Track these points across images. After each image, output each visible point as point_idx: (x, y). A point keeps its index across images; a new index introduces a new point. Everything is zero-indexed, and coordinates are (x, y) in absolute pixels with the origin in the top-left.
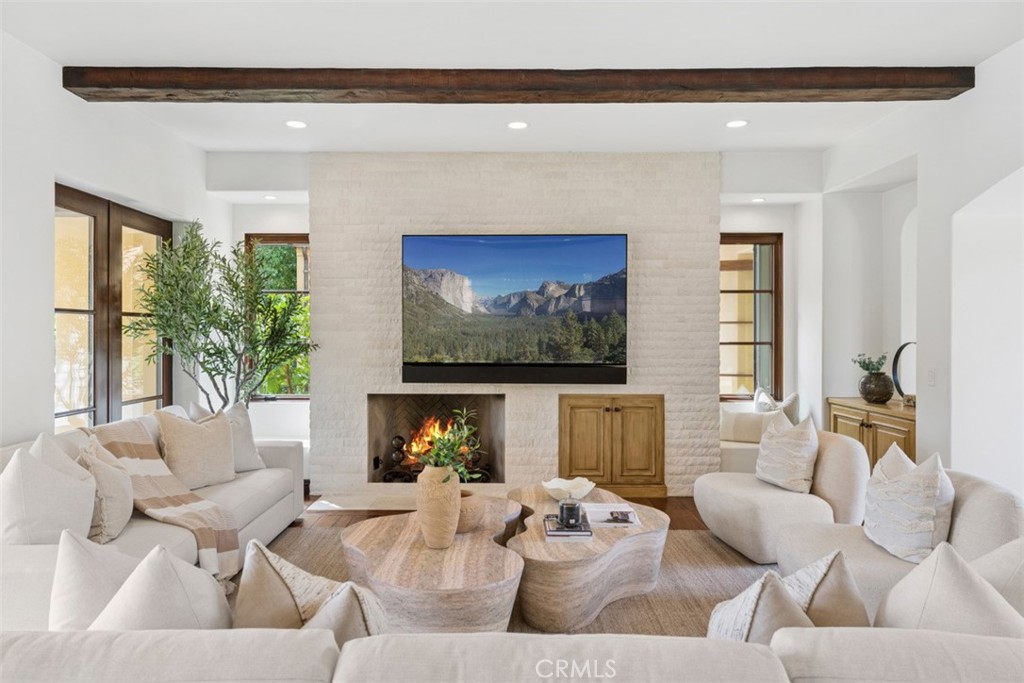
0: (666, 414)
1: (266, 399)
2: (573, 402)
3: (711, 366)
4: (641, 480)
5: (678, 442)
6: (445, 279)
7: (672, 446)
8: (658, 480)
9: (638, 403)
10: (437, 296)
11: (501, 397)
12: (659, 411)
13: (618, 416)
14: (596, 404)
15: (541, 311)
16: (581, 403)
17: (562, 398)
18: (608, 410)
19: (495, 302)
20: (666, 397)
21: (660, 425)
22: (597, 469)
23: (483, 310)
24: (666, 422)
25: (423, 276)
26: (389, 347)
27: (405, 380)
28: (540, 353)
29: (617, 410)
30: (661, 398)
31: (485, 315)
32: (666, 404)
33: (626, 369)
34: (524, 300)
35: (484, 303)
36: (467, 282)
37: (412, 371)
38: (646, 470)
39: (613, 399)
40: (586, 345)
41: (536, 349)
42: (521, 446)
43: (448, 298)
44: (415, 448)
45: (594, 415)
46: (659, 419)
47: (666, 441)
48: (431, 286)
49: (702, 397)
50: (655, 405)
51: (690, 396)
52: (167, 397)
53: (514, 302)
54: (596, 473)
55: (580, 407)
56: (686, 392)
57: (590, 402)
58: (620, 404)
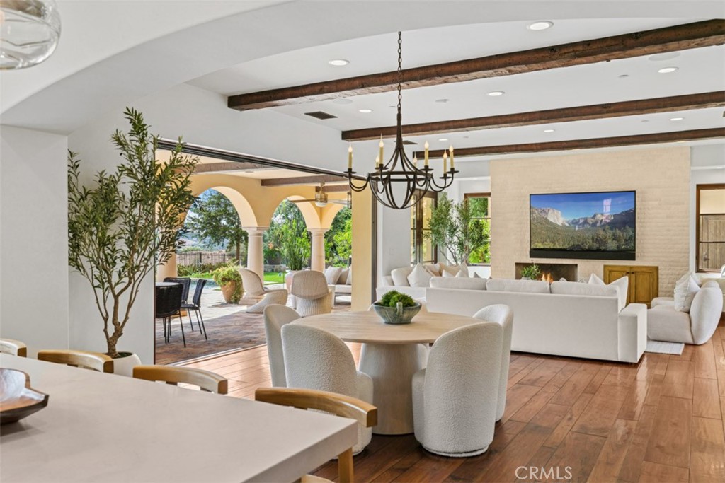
0: (660, 276)
1: (473, 265)
2: (610, 269)
3: (685, 253)
5: (666, 289)
6: (550, 212)
7: (662, 291)
9: (644, 270)
10: (546, 219)
11: (576, 265)
12: (655, 274)
13: (634, 276)
14: (623, 270)
15: (594, 224)
16: (614, 269)
17: (605, 266)
18: (628, 273)
19: (573, 221)
20: (660, 268)
21: (655, 280)
23: (567, 225)
24: (660, 280)
25: (540, 211)
27: (531, 256)
28: (593, 242)
29: (633, 273)
30: (657, 268)
31: (568, 227)
32: (659, 271)
33: (635, 253)
34: (586, 222)
35: (568, 222)
36: (560, 212)
37: (535, 252)
39: (631, 268)
40: (614, 239)
41: (591, 241)
43: (551, 219)
46: (655, 278)
47: (660, 289)
48: (543, 215)
49: (680, 268)
50: (654, 271)
51: (672, 268)
52: (436, 261)
53: (581, 221)
55: (614, 271)
56: (670, 265)
57: (619, 269)
58: (634, 270)
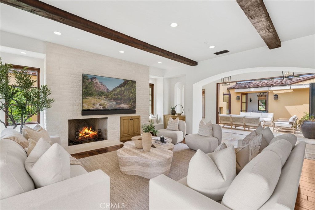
0: (141, 120)
2: (123, 118)
4: (136, 134)
8: (139, 134)
9: (136, 117)
11: (107, 118)
13: (132, 120)
16: (125, 118)
17: (121, 117)
18: (130, 119)
20: (141, 116)
21: (140, 122)
22: (128, 133)
26: (76, 106)
29: (132, 119)
30: (140, 116)
32: (141, 118)
33: (135, 110)
37: (85, 112)
38: (137, 132)
39: (131, 117)
42: (112, 130)
44: (80, 135)
45: (128, 121)
49: (146, 116)
50: (139, 118)
54: (128, 134)
55: (125, 119)
56: (144, 115)
57: (127, 118)
58: (133, 118)
